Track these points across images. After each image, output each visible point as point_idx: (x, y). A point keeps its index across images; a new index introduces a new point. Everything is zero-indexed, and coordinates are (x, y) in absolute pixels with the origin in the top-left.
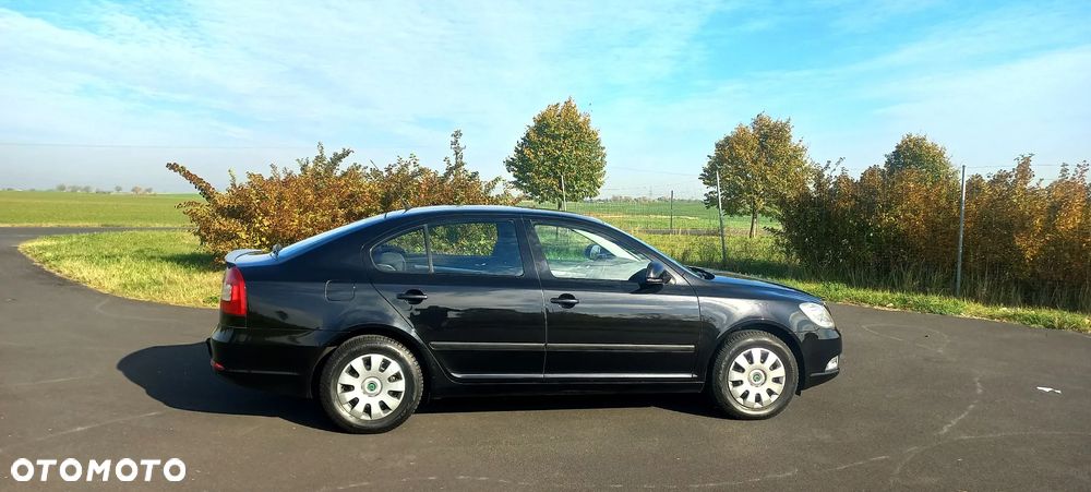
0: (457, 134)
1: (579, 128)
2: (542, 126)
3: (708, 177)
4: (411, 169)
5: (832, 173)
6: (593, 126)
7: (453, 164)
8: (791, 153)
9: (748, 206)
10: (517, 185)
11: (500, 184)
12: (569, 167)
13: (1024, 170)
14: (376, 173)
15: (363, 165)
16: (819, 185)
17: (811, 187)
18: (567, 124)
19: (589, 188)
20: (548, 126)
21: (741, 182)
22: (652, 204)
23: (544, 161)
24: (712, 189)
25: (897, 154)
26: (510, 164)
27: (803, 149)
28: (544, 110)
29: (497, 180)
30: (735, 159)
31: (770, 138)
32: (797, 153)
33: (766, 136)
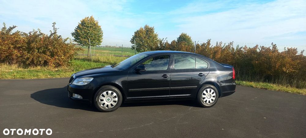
0: (54, 23)
1: (95, 25)
2: (83, 23)
3: (132, 41)
4: (38, 33)
5: (164, 42)
6: (99, 24)
7: (53, 32)
8: (154, 36)
9: (143, 50)
10: (75, 41)
11: (68, 40)
12: (92, 36)
13: (209, 43)
14: (25, 34)
15: (21, 31)
16: (161, 45)
17: (159, 45)
18: (91, 23)
19: (98, 43)
20: (85, 23)
21: (141, 43)
22: (117, 48)
23: (84, 34)
24: (133, 45)
25: (180, 38)
26: (73, 34)
27: (157, 35)
28: (84, 18)
29: (68, 38)
30: (140, 37)
31: (149, 31)
32: (156, 36)
33: (148, 31)
